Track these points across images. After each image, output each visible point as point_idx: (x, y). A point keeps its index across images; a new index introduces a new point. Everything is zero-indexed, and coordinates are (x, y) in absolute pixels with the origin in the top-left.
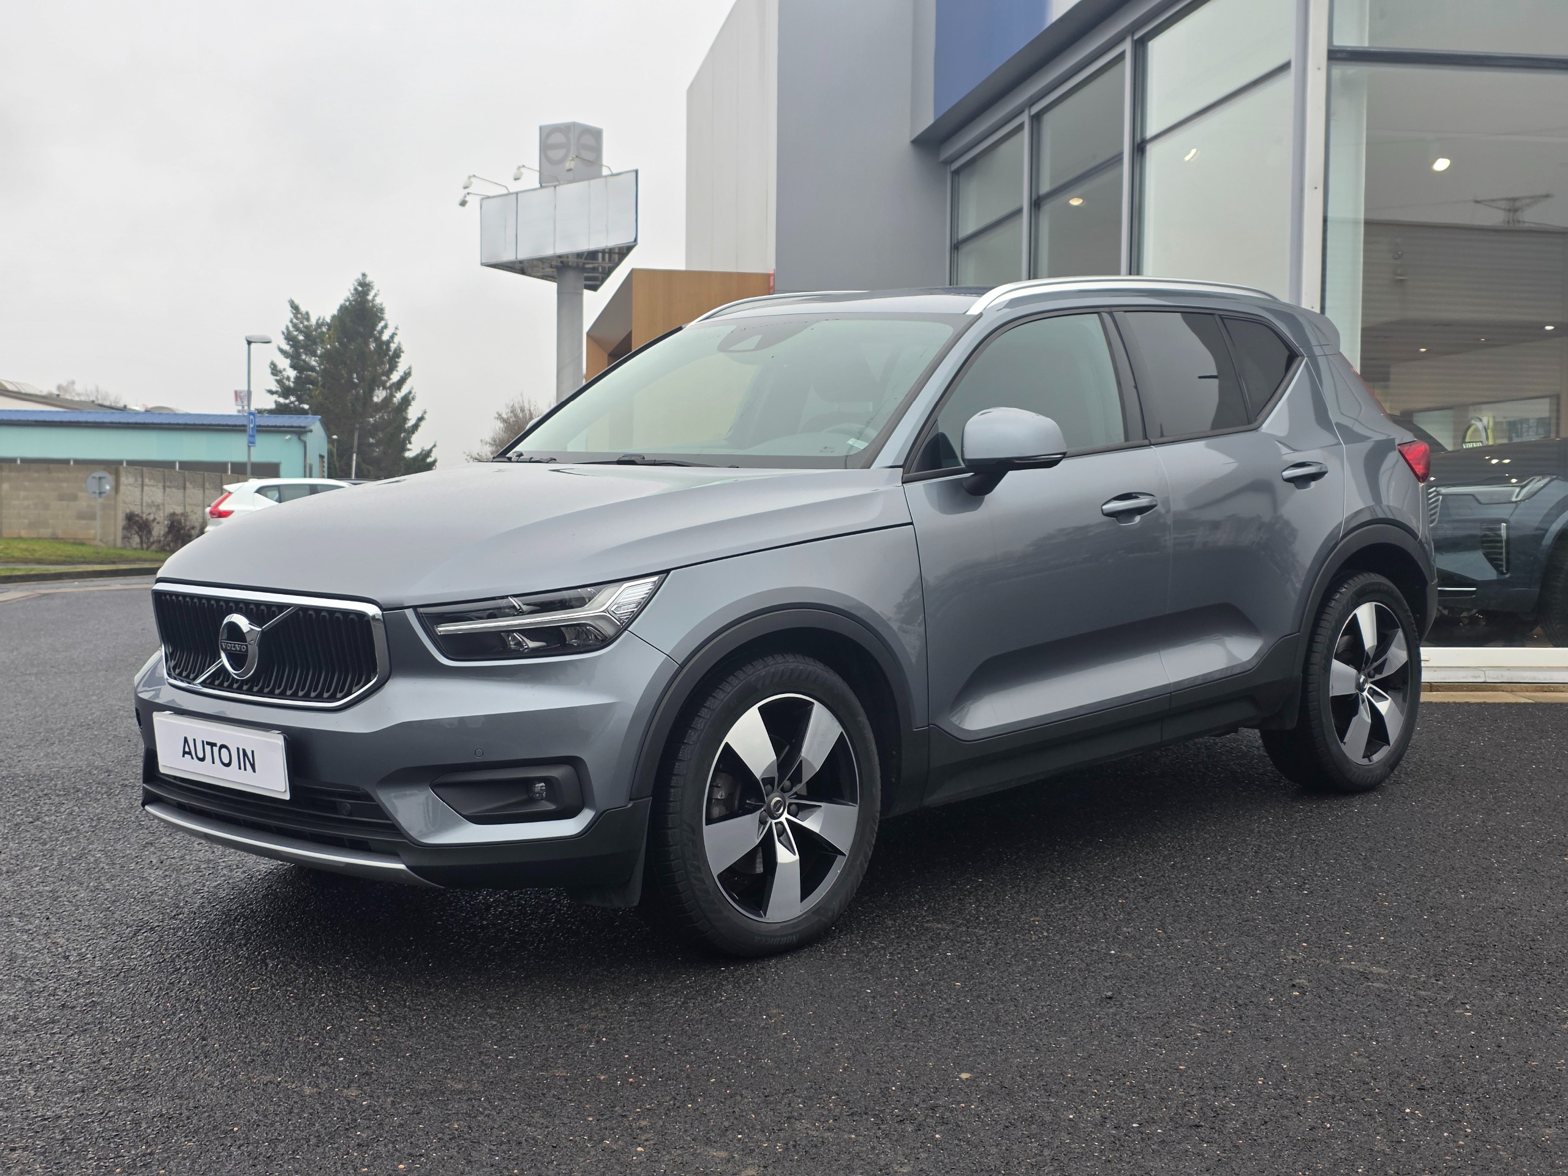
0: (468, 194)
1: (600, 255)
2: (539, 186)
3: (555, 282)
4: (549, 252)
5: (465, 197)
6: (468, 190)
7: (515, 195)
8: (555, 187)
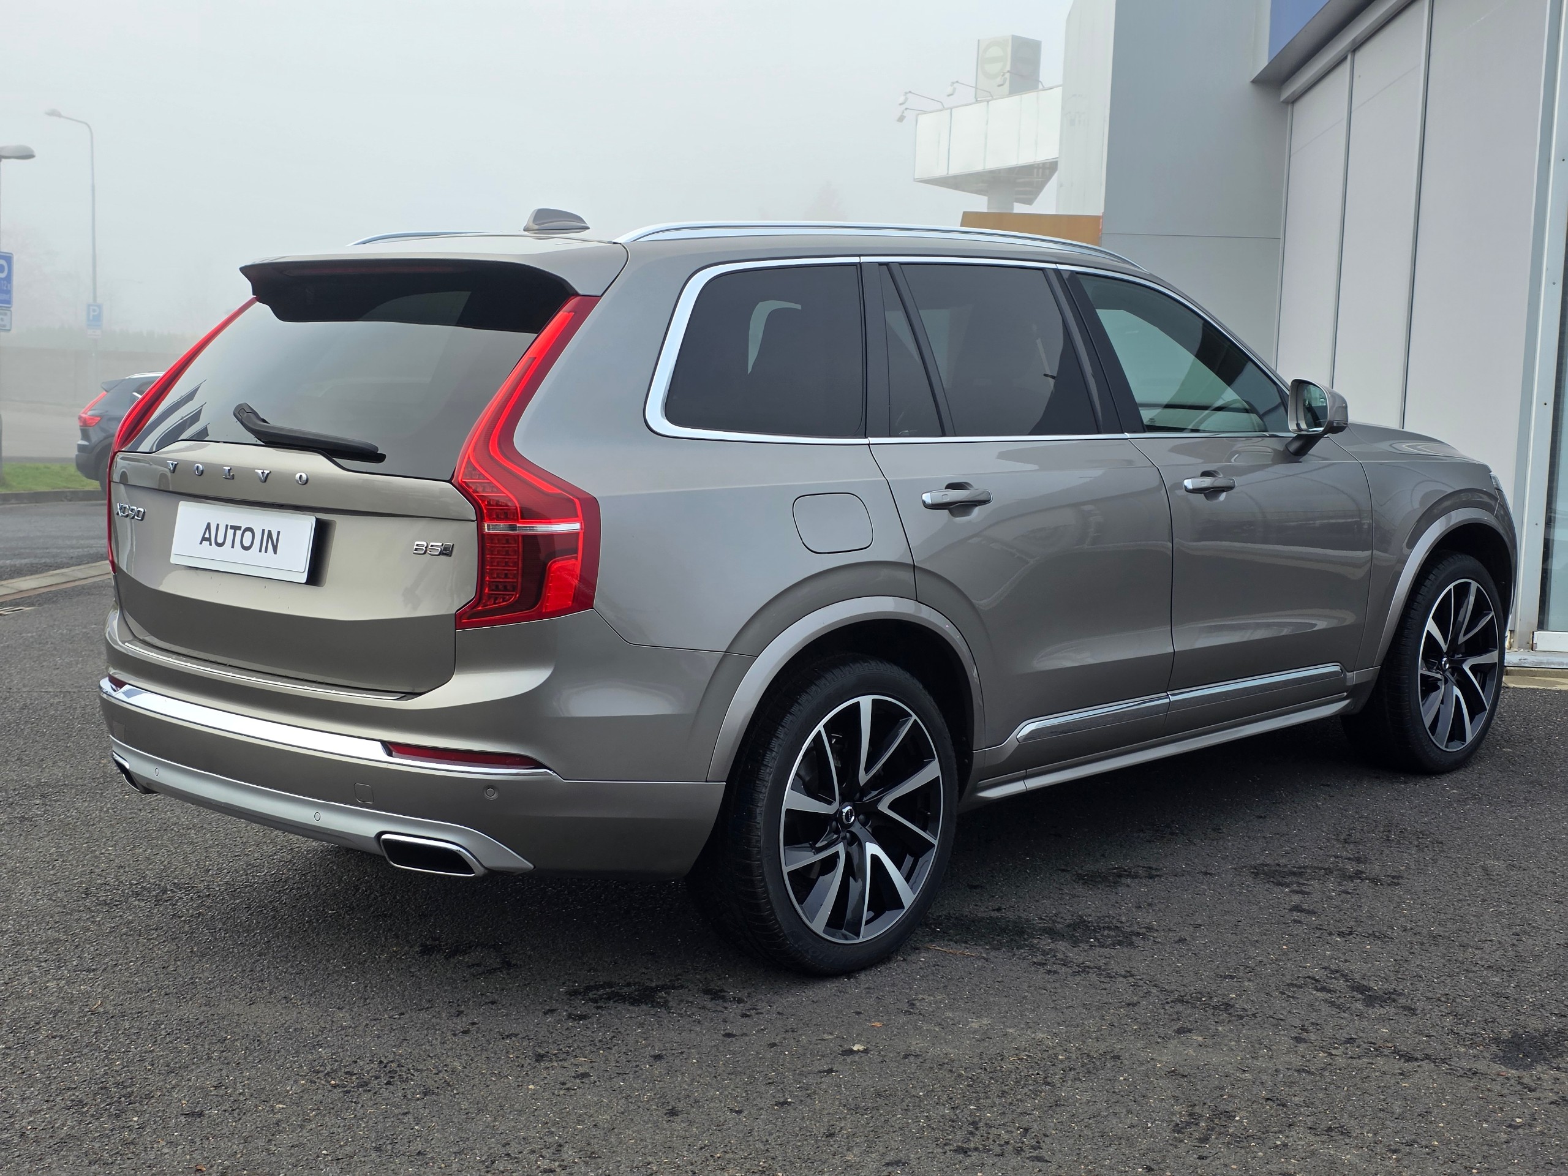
0: (906, 109)
1: (1035, 170)
2: (974, 100)
3: (985, 195)
4: (978, 167)
5: (903, 112)
6: (904, 107)
7: (949, 111)
8: (988, 102)
